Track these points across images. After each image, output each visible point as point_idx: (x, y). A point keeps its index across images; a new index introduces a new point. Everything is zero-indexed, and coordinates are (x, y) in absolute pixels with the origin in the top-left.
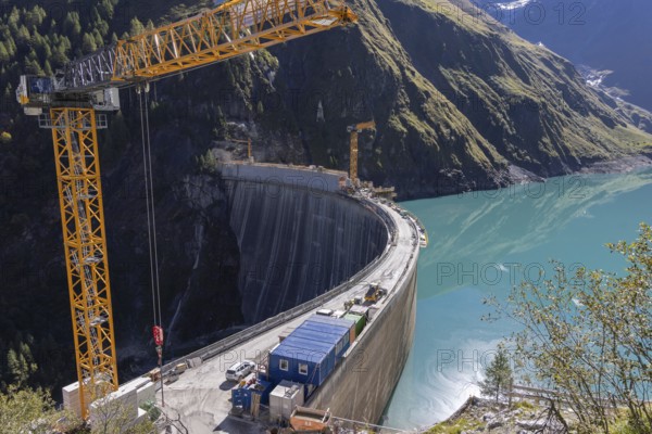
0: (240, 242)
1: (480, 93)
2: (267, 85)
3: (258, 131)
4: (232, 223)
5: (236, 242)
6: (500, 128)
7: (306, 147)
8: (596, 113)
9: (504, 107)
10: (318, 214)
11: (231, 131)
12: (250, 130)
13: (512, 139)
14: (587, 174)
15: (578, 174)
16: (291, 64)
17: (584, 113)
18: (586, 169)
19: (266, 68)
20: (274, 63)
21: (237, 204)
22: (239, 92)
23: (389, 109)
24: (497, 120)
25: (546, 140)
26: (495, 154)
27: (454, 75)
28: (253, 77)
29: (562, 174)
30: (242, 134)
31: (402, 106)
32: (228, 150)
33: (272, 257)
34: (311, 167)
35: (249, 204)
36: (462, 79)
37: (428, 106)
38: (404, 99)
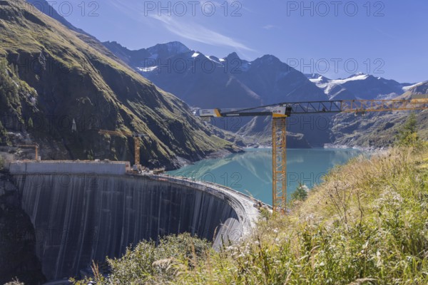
0: (33, 221)
1: (153, 117)
2: (32, 107)
3: (31, 139)
4: (24, 207)
5: (30, 220)
6: (167, 136)
7: (68, 149)
8: (202, 128)
9: (166, 124)
10: (106, 190)
11: (11, 138)
12: (25, 138)
13: (174, 142)
14: (208, 159)
15: (205, 159)
16: (45, 93)
17: (197, 129)
18: (207, 157)
19: (28, 95)
20: (33, 93)
21: (28, 191)
22: (13, 111)
23: (114, 125)
24: (165, 132)
25: (189, 142)
26: (169, 150)
27: (137, 106)
28: (21, 101)
29: (198, 160)
30: (19, 141)
31: (121, 123)
32: (10, 153)
33: (65, 226)
34: (96, 160)
35: (39, 190)
36: (141, 109)
37: (134, 123)
38: (121, 120)
